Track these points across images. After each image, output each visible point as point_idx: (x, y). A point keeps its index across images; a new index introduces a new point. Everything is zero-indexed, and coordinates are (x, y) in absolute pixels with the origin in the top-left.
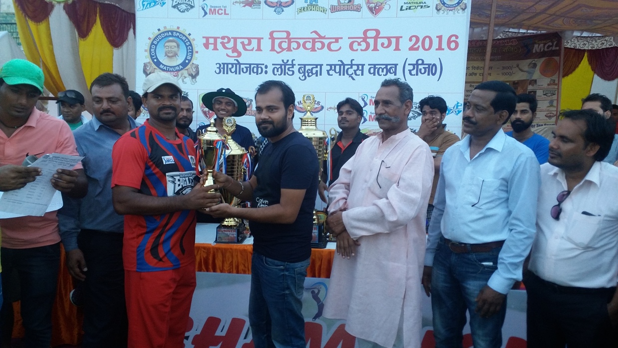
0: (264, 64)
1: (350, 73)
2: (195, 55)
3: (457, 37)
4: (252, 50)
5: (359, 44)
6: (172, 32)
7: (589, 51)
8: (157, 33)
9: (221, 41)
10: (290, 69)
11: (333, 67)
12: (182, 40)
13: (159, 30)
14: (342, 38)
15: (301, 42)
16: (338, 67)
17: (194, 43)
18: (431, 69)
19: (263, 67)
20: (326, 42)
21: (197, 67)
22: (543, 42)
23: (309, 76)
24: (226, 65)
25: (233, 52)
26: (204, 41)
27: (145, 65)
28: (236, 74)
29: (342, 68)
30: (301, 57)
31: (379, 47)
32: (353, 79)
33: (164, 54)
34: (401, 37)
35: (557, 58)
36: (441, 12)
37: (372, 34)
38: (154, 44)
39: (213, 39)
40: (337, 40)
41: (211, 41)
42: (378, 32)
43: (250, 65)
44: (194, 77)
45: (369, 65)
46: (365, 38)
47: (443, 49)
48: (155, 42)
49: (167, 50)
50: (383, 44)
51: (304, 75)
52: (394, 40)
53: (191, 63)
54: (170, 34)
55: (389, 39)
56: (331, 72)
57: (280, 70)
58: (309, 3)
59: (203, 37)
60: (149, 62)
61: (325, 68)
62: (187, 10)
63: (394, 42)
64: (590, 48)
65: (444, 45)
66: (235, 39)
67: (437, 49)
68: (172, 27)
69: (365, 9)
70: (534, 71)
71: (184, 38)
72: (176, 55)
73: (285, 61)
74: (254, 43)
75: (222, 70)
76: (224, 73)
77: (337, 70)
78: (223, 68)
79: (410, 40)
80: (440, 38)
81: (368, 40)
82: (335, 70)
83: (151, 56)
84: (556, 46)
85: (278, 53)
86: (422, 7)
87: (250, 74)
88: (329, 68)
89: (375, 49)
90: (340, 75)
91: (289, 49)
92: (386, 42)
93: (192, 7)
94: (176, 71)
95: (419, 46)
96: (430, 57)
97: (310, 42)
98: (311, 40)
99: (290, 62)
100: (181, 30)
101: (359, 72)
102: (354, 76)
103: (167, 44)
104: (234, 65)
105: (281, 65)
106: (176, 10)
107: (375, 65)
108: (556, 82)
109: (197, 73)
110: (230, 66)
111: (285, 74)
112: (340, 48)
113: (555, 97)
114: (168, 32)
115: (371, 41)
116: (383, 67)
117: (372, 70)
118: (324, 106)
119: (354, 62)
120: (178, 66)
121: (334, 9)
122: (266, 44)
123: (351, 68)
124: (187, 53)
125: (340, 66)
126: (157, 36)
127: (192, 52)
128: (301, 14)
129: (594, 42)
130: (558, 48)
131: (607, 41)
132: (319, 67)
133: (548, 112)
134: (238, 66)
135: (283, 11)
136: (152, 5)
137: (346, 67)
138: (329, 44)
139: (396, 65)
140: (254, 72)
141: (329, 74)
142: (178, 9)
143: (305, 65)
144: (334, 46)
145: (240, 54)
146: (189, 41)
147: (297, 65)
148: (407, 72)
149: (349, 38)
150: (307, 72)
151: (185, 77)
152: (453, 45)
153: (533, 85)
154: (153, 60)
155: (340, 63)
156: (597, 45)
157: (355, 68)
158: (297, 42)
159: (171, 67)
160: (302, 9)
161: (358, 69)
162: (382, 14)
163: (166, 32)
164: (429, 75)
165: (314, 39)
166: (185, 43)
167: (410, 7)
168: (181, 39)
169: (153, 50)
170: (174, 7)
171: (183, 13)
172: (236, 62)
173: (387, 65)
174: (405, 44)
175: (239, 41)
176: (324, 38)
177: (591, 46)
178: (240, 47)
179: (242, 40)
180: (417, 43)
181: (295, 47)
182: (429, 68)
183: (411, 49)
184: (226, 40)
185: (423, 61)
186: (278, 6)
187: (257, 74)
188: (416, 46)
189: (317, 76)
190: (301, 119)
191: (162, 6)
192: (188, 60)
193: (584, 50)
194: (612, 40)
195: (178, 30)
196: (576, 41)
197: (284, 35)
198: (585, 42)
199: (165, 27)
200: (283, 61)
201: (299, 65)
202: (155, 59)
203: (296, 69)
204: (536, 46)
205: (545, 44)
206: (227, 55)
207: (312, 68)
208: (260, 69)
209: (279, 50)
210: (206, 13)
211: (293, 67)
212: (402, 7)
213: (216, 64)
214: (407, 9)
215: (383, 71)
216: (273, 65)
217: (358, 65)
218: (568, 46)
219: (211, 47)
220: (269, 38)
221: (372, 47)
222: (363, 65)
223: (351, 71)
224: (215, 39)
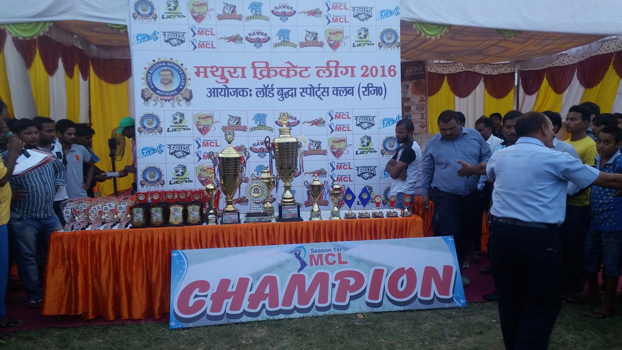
0: (248, 89)
1: (318, 95)
2: (188, 82)
3: (395, 67)
4: (238, 77)
5: (324, 72)
6: (166, 62)
7: (447, 74)
8: (152, 63)
9: (211, 70)
10: (271, 92)
11: (305, 90)
12: (176, 69)
13: (154, 61)
14: (310, 67)
15: (278, 70)
16: (308, 90)
17: (187, 72)
18: (378, 91)
19: (248, 90)
20: (298, 70)
21: (190, 92)
22: (412, 68)
23: (286, 97)
24: (216, 90)
25: (221, 79)
26: (196, 70)
27: (143, 91)
28: (225, 96)
29: (312, 91)
30: (279, 82)
31: (339, 74)
32: (321, 99)
33: (160, 82)
34: (355, 67)
35: (423, 80)
36: (382, 48)
37: (333, 64)
38: (150, 73)
39: (203, 69)
40: (307, 69)
41: (202, 70)
42: (337, 63)
43: (237, 89)
44: (188, 99)
45: (333, 88)
46: (328, 68)
47: (386, 76)
48: (151, 71)
49: (162, 78)
50: (342, 72)
51: (282, 97)
52: (350, 69)
53: (185, 89)
54: (164, 64)
55: (346, 68)
56: (303, 94)
57: (262, 92)
58: (282, 40)
59: (195, 67)
60: (147, 89)
61: (299, 91)
62: (179, 44)
63: (350, 70)
64: (448, 73)
65: (386, 73)
66: (223, 68)
67: (381, 76)
68: (165, 59)
69: (326, 45)
70: (408, 91)
71: (177, 68)
72: (170, 82)
73: (266, 86)
74: (239, 71)
75: (213, 94)
76: (214, 96)
77: (309, 92)
78: (213, 92)
79: (362, 69)
80: (383, 67)
81: (330, 69)
82: (306, 92)
83: (148, 84)
84: (422, 71)
85: (260, 79)
86: (368, 44)
87: (237, 96)
88: (301, 91)
89: (336, 76)
90: (311, 96)
91: (268, 76)
92: (344, 70)
93: (183, 42)
94: (172, 95)
95: (368, 74)
96: (377, 82)
97: (285, 70)
98: (286, 69)
99: (270, 87)
100: (174, 61)
101: (325, 94)
102: (321, 96)
103: (161, 73)
104: (223, 90)
105: (263, 89)
106: (168, 44)
107: (337, 88)
108: (424, 99)
109: (191, 97)
110: (219, 90)
111: (266, 96)
112: (310, 75)
113: (424, 111)
114: (162, 62)
115: (333, 70)
116: (343, 89)
117: (335, 92)
118: (300, 120)
119: (321, 86)
120: (174, 91)
121: (302, 45)
122: (249, 72)
123: (319, 90)
124: (181, 80)
125: (310, 89)
126: (152, 66)
127: (185, 79)
128: (276, 48)
129: (450, 68)
130: (423, 73)
131: (459, 66)
132: (294, 90)
133: (421, 123)
134: (226, 90)
135: (261, 46)
136: (146, 40)
137: (315, 90)
138: (301, 72)
139: (353, 88)
140: (240, 95)
141: (302, 96)
142: (170, 43)
143: (282, 89)
144: (305, 74)
145: (227, 81)
146: (182, 70)
147: (276, 89)
148: (361, 93)
149: (316, 67)
150: (285, 94)
151: (180, 101)
152: (392, 73)
153: (408, 102)
154: (150, 87)
155: (310, 87)
156: (453, 70)
157: (322, 90)
158: (274, 70)
159: (167, 92)
160: (277, 45)
161: (324, 91)
162: (340, 49)
163: (160, 63)
164: (377, 95)
165: (288, 68)
166: (178, 72)
167: (360, 44)
168: (174, 68)
169: (149, 78)
170: (166, 41)
171: (175, 47)
172: (225, 87)
173: (346, 88)
174: (358, 72)
175: (226, 70)
176: (296, 67)
177: (448, 70)
178: (227, 75)
179: (228, 69)
180: (368, 71)
181: (274, 75)
182: (377, 90)
183: (363, 75)
184: (215, 69)
185: (372, 85)
186: (257, 42)
187: (243, 97)
188: (366, 74)
189: (292, 97)
190: (280, 130)
191: (155, 41)
192: (182, 86)
193: (444, 74)
194: (462, 66)
195: (171, 61)
196: (437, 67)
197: (264, 65)
198: (443, 68)
199: (159, 59)
200: (264, 85)
201: (277, 88)
202: (152, 85)
203: (275, 92)
204: (407, 71)
205: (413, 70)
206: (217, 81)
207: (289, 91)
208: (245, 93)
209: (260, 77)
210: (195, 47)
211: (273, 91)
212: (354, 44)
213: (208, 89)
214: (357, 46)
215: (343, 93)
216: (256, 89)
217: (324, 88)
218: (432, 71)
219: (202, 75)
220: (252, 68)
221: (334, 74)
222: (328, 88)
223: (319, 93)
224: (205, 68)
